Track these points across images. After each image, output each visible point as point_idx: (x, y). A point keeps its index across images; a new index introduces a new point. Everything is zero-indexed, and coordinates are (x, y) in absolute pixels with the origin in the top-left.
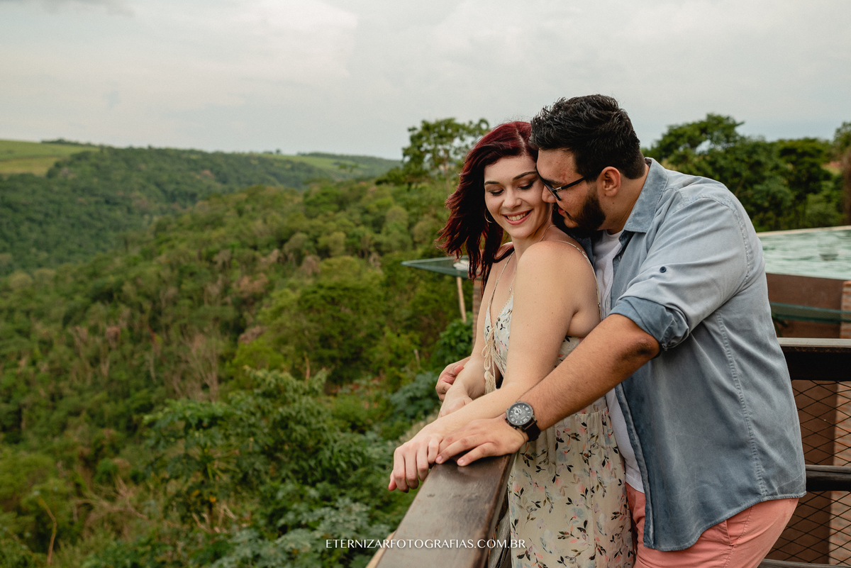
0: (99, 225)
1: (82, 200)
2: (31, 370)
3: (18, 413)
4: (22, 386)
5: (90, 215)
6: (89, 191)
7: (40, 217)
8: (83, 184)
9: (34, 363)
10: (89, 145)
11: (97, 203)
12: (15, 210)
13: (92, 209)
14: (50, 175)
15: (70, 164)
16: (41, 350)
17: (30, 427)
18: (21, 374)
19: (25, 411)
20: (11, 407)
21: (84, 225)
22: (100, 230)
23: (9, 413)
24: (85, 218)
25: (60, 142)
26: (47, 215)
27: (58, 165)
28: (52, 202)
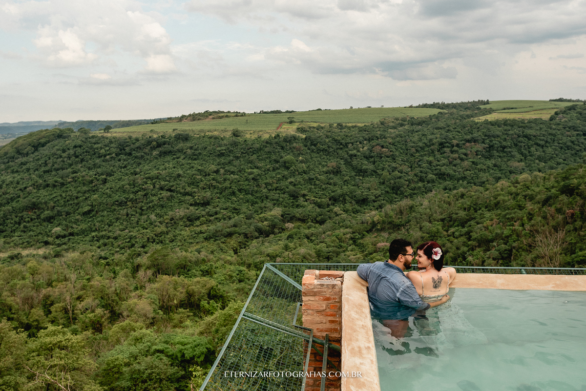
0: (578, 148)
1: (569, 133)
2: (521, 228)
3: (511, 251)
4: (514, 237)
5: (572, 142)
6: (574, 128)
7: (542, 143)
8: (570, 124)
9: (523, 225)
10: (578, 101)
11: (578, 135)
12: (529, 139)
13: (574, 138)
14: (551, 119)
15: (564, 112)
16: (528, 218)
17: (515, 259)
18: (515, 230)
19: (514, 251)
20: (507, 247)
21: (568, 148)
22: (578, 151)
23: (506, 250)
24: (569, 144)
25: (561, 100)
26: (547, 142)
27: (556, 113)
28: (550, 134)
